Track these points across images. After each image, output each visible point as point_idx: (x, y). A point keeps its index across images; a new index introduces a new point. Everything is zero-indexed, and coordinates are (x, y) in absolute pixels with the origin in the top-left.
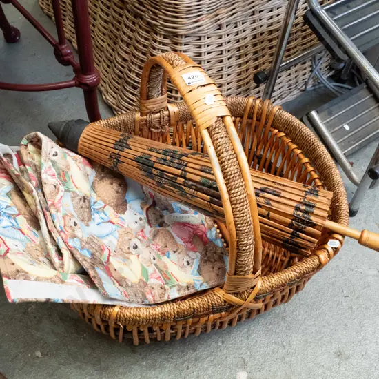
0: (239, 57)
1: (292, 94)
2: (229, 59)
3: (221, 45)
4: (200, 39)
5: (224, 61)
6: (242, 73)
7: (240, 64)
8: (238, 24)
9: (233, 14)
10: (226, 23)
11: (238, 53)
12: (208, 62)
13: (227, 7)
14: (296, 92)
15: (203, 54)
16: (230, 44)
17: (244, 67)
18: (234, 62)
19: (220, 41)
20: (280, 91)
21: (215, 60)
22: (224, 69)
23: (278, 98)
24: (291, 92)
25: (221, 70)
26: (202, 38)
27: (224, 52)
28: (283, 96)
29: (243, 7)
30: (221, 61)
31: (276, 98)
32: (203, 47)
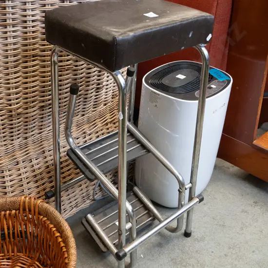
0: (37, 182)
1: (85, 203)
2: (28, 183)
3: (20, 175)
4: (3, 173)
5: (24, 185)
6: (41, 192)
7: (38, 186)
8: (32, 160)
9: (27, 154)
10: (22, 160)
11: (35, 179)
12: (11, 187)
13: (21, 150)
14: (88, 201)
15: (6, 182)
16: (27, 174)
17: (41, 188)
18: (32, 185)
19: (19, 172)
20: (75, 202)
21: (17, 185)
22: (25, 190)
23: (75, 207)
24: (85, 201)
25: (23, 191)
26: (5, 172)
27: (23, 179)
28: (78, 205)
29: (34, 149)
30: (22, 185)
31: (73, 206)
32: (6, 177)
